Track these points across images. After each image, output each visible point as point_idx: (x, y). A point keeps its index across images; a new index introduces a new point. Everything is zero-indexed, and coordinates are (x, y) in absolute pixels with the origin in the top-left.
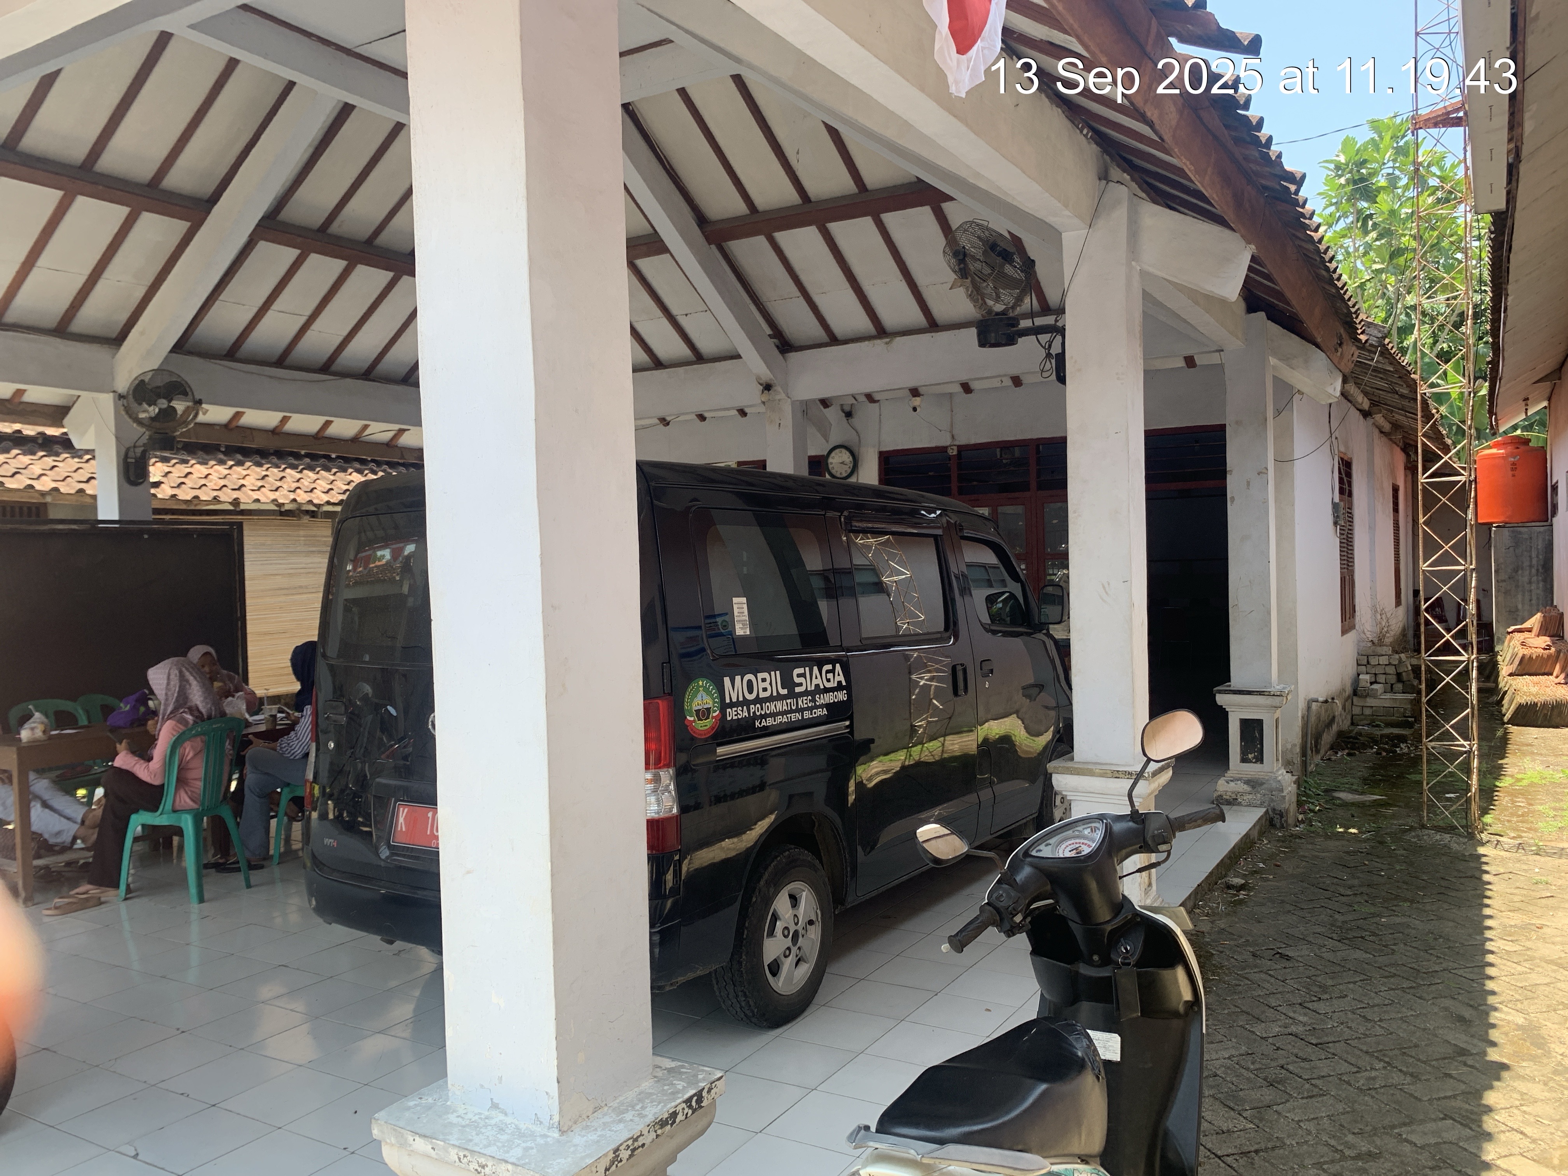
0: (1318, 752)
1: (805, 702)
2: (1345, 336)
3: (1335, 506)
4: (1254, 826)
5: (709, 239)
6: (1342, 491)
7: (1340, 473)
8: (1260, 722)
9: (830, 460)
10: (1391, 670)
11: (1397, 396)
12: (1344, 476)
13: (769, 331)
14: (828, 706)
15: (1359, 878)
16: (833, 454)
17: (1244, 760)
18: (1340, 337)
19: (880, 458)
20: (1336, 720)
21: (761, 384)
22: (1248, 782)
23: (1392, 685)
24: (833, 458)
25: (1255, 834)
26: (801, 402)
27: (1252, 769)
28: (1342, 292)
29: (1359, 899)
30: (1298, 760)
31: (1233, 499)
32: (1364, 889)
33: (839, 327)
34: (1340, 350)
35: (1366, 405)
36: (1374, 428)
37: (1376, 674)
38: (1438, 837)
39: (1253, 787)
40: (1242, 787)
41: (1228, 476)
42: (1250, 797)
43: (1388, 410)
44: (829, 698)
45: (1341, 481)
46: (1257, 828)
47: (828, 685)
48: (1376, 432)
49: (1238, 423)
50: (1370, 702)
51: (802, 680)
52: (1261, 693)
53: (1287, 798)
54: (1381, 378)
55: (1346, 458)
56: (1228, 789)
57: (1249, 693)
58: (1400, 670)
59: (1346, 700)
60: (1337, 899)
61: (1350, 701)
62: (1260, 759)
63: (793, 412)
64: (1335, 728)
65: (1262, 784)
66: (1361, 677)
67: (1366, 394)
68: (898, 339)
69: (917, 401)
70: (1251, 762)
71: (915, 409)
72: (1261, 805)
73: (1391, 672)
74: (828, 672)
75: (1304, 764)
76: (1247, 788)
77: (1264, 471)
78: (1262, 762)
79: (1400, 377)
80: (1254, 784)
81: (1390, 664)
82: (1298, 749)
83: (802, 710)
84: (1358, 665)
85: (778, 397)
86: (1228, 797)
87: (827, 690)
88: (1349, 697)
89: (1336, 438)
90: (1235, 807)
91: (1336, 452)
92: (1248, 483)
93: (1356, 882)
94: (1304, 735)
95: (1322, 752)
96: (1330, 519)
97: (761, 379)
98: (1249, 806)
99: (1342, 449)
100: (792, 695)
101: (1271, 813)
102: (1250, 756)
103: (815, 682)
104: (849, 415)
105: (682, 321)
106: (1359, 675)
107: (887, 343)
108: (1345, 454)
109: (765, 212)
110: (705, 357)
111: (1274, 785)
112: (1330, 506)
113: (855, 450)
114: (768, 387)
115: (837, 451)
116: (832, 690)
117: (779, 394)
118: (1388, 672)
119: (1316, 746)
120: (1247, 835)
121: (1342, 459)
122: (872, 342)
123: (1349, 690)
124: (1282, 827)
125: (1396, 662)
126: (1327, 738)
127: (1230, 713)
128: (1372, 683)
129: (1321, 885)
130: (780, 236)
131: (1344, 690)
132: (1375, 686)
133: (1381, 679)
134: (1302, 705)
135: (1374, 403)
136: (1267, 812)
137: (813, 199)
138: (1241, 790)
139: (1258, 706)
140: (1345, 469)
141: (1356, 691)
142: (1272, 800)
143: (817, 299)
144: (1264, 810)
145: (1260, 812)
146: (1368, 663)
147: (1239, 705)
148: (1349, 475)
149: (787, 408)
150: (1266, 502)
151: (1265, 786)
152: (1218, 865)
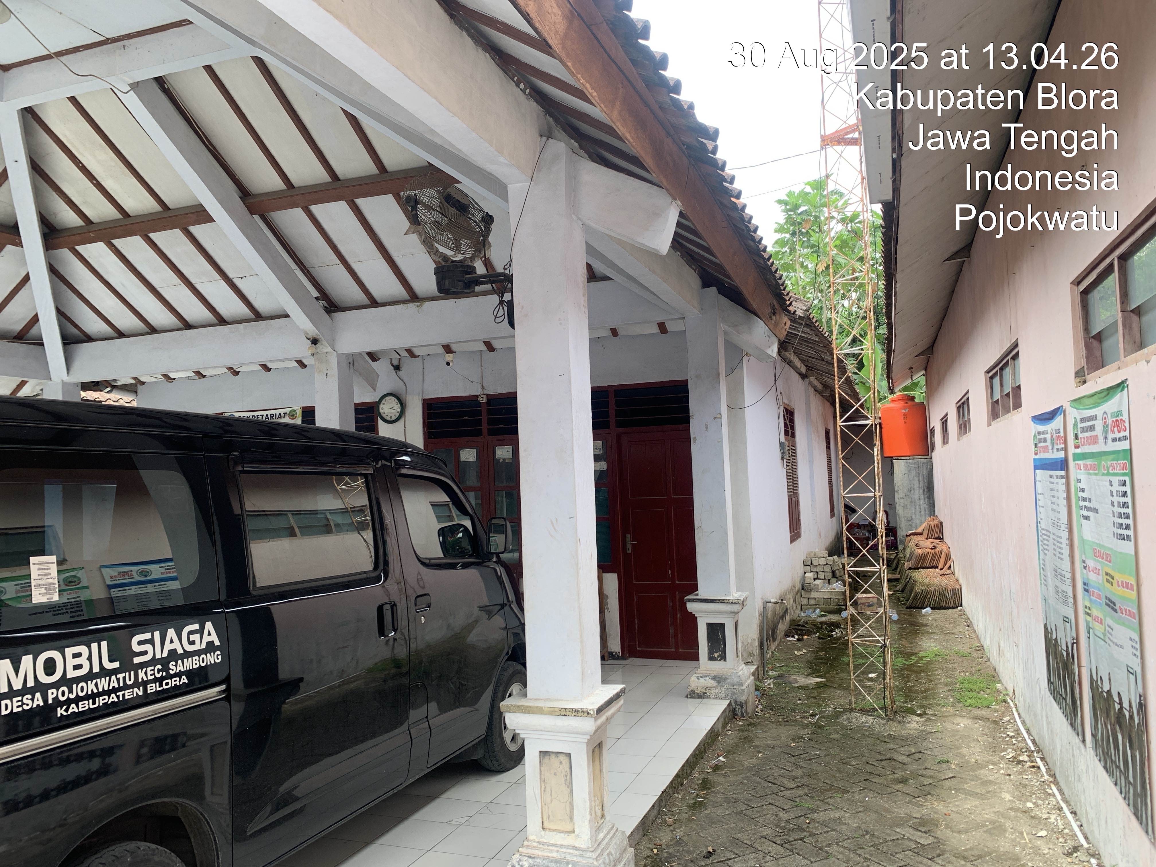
0: (774, 640)
1: (149, 673)
2: (777, 306)
3: (782, 445)
4: (718, 719)
5: (252, 211)
6: (786, 433)
7: (785, 419)
8: (722, 625)
9: (381, 406)
10: (828, 569)
11: (824, 363)
12: (788, 422)
13: (315, 294)
14: (189, 673)
15: (801, 767)
16: (384, 401)
17: (711, 658)
18: (773, 308)
19: (423, 405)
20: (789, 611)
21: (309, 339)
22: (714, 678)
23: (829, 580)
24: (384, 404)
25: (720, 726)
26: (347, 355)
27: (717, 666)
28: (769, 264)
29: (800, 792)
30: (757, 652)
31: (695, 438)
32: (805, 780)
33: (378, 292)
34: (774, 318)
35: (803, 370)
36: (810, 387)
37: (817, 572)
38: (864, 720)
39: (719, 682)
40: (709, 682)
41: (691, 420)
42: (717, 691)
43: (819, 374)
44: (192, 663)
45: (786, 425)
46: (722, 720)
47: (190, 648)
48: (812, 390)
49: (698, 377)
50: (814, 594)
51: (148, 647)
52: (721, 601)
53: (746, 691)
54: (811, 348)
55: (789, 409)
56: (698, 685)
57: (712, 601)
58: (835, 568)
59: (796, 594)
60: (782, 794)
61: (799, 594)
62: (723, 657)
63: (339, 363)
64: (788, 618)
65: (726, 679)
66: (807, 575)
67: (803, 361)
68: (427, 304)
69: (449, 357)
70: (717, 660)
71: (448, 364)
72: (725, 698)
73: (828, 570)
74: (190, 633)
75: (762, 654)
76: (714, 683)
77: (719, 416)
78: (725, 660)
79: (824, 347)
80: (719, 679)
81: (827, 564)
82: (756, 643)
83: (145, 684)
84: (804, 565)
85: (325, 350)
86: (699, 692)
87: (187, 654)
88: (798, 591)
89: (781, 393)
90: (705, 701)
91: (781, 403)
92: (707, 426)
93: (799, 772)
94: (761, 631)
95: (778, 639)
96: (778, 455)
97: (308, 334)
98: (716, 698)
99: (786, 401)
100: (127, 666)
101: (733, 704)
102: (716, 655)
103: (168, 647)
104: (397, 368)
105: (238, 282)
106: (805, 573)
107: (418, 306)
108: (788, 405)
109: (300, 188)
110: (263, 315)
111: (735, 680)
112: (778, 445)
113: (403, 397)
114: (315, 341)
115: (388, 398)
116: (198, 653)
117: (324, 348)
118: (826, 570)
119: (773, 636)
120: (712, 730)
121: (786, 409)
122: (405, 305)
123: (798, 586)
124: (743, 716)
125: (831, 563)
126: (783, 627)
127: (698, 619)
128: (815, 579)
129: (770, 779)
130: (314, 209)
131: (794, 587)
132: (817, 582)
133: (821, 576)
134: (759, 605)
135: (809, 368)
136: (730, 704)
137: (341, 177)
138: (709, 685)
139: (721, 612)
140: (789, 416)
141: (805, 588)
142: (734, 693)
143: (355, 266)
144: (728, 702)
145: (725, 704)
146: (812, 564)
147: (705, 611)
148: (792, 421)
149: (334, 360)
150: (720, 441)
151: (728, 681)
152: (683, 766)
